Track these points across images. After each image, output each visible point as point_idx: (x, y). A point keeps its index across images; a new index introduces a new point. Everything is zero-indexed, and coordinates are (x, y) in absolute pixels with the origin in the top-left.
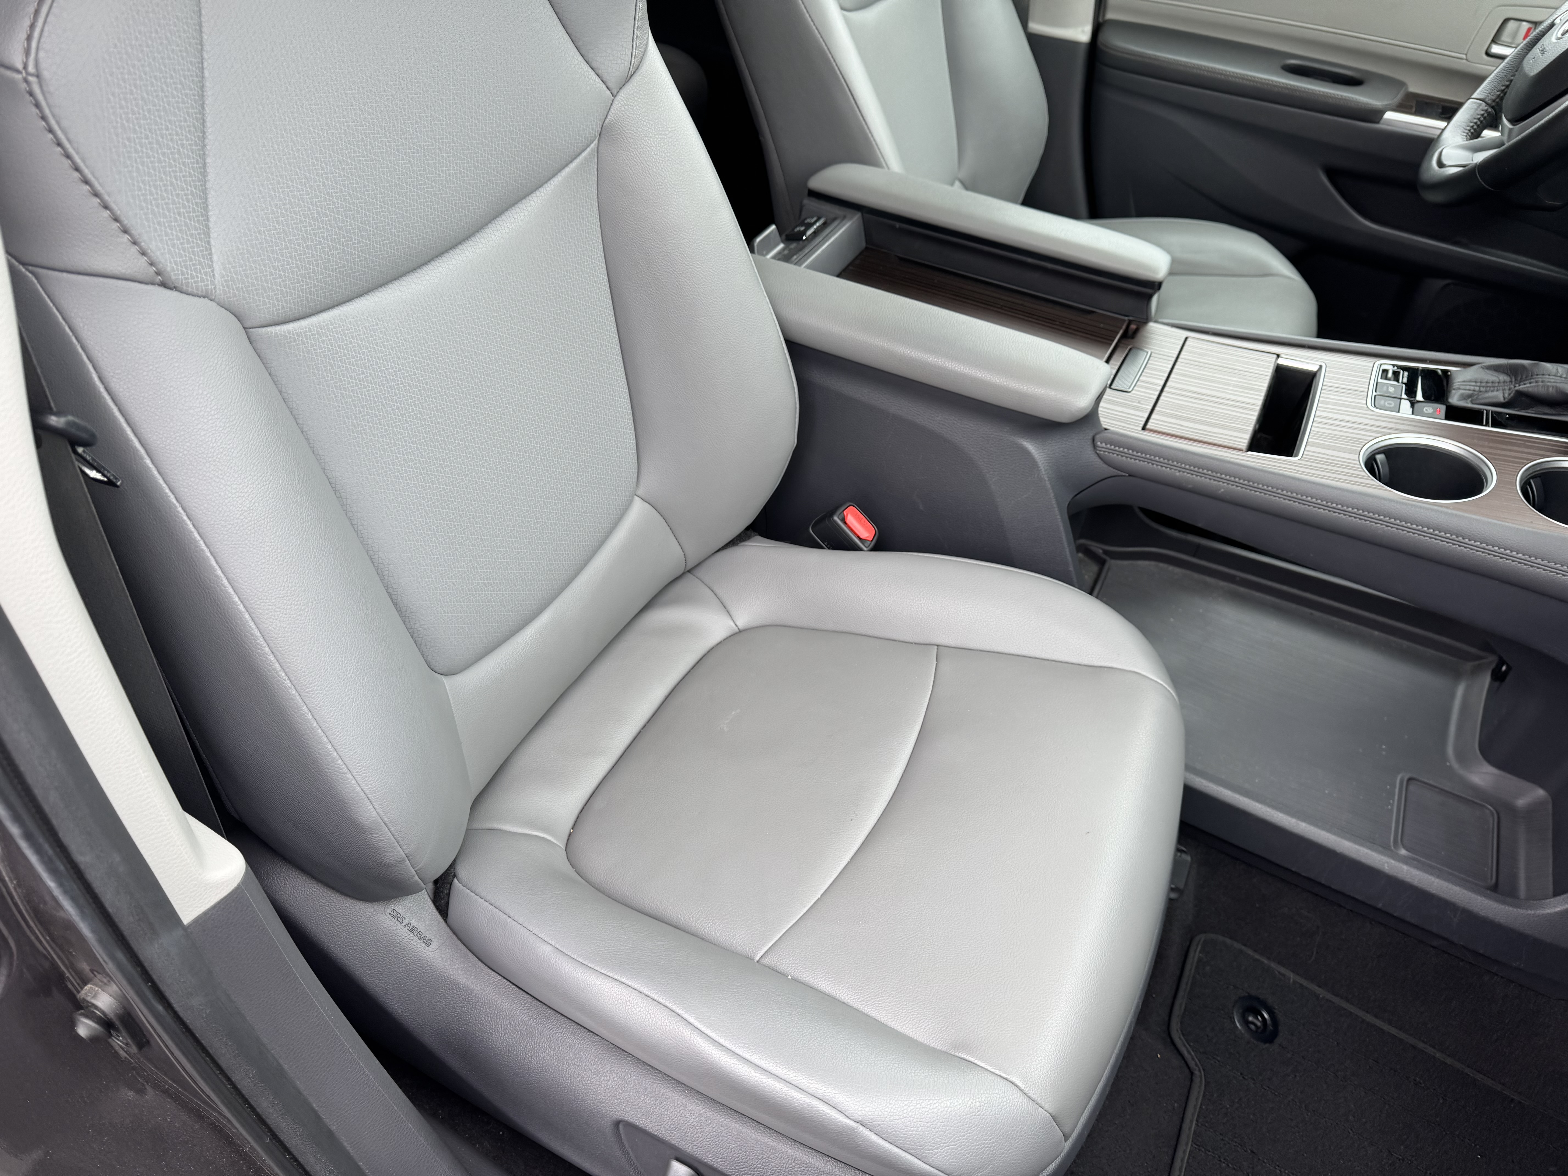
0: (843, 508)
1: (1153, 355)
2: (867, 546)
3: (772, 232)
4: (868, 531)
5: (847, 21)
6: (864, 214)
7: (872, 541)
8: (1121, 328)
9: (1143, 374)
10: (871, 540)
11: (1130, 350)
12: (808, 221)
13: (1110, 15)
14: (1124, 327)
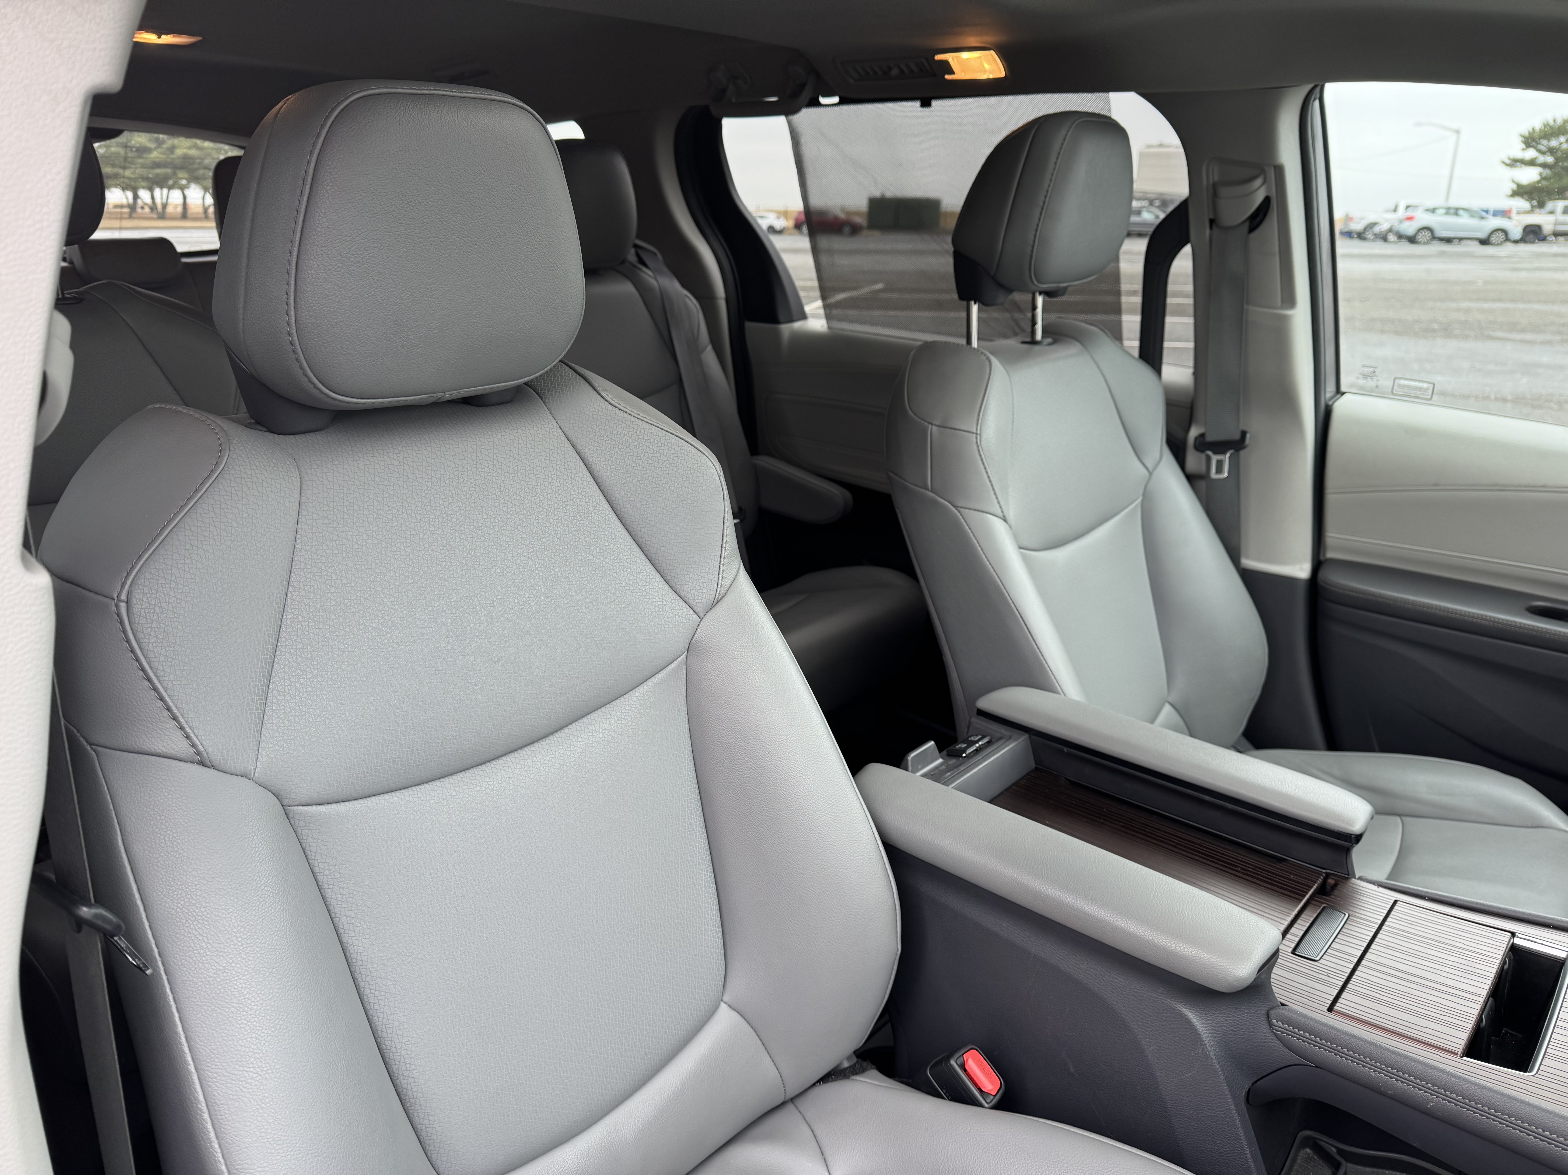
0: (963, 1051)
1: (1350, 917)
2: (988, 1101)
3: (930, 747)
4: (992, 1083)
5: (1026, 561)
6: (1031, 736)
7: (995, 1096)
8: (1315, 882)
9: (1337, 940)
10: (994, 1094)
11: (1324, 908)
12: (972, 738)
13: (1330, 555)
14: (1320, 881)
